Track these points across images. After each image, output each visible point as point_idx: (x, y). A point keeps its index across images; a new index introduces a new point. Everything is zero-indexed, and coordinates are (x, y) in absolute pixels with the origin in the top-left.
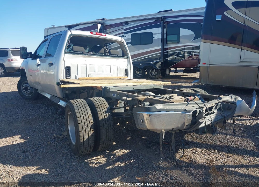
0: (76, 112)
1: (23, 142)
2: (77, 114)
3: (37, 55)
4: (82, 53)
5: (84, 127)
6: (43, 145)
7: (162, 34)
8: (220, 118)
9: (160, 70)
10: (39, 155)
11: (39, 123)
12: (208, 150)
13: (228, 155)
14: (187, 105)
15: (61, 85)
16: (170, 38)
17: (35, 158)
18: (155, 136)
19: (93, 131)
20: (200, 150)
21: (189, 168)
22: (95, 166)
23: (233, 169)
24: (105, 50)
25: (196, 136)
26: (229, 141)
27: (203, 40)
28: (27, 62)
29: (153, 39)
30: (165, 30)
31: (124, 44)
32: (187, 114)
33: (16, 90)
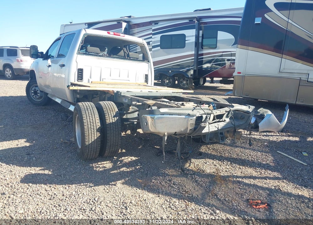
0: (83, 114)
1: (28, 145)
2: (84, 116)
3: (49, 55)
4: (96, 55)
5: (90, 129)
6: (49, 149)
7: (197, 37)
8: (229, 126)
9: (193, 80)
10: (44, 158)
11: (46, 129)
12: (220, 162)
13: (240, 167)
14: (193, 111)
15: (70, 87)
16: (206, 42)
17: (39, 160)
18: (169, 146)
19: (99, 134)
20: (212, 161)
21: (194, 176)
22: (99, 170)
23: (240, 179)
24: (125, 52)
25: (212, 149)
26: (246, 154)
27: (239, 46)
28: (38, 63)
29: (186, 42)
30: (201, 32)
31: (145, 47)
32: (190, 118)
33: (24, 94)
